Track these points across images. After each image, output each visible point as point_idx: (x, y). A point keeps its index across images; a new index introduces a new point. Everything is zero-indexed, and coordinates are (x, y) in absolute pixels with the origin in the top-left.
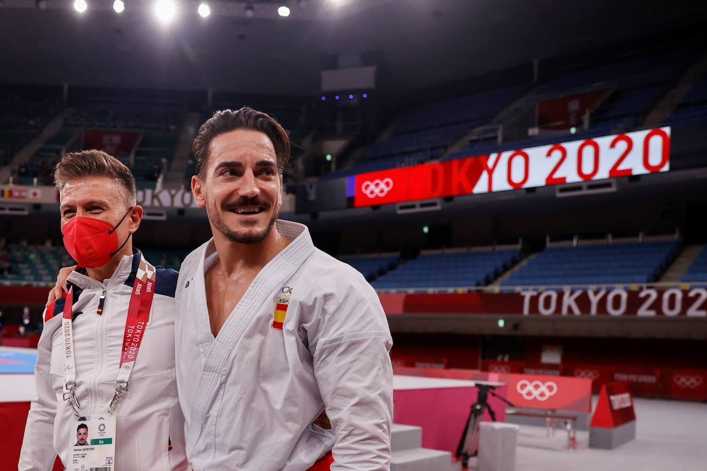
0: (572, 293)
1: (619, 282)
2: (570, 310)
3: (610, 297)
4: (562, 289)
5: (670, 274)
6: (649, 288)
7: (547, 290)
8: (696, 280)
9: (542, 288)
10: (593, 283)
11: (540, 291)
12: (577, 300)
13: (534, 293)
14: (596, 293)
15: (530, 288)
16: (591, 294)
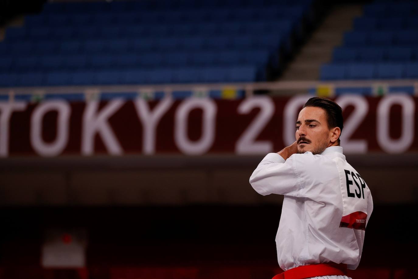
0: (102, 104)
1: (200, 81)
2: (98, 140)
3: (182, 113)
4: (82, 95)
5: (299, 65)
6: (259, 93)
7: (49, 97)
8: (346, 77)
9: (38, 93)
10: (147, 82)
11: (33, 100)
12: (113, 121)
13: (21, 106)
14: (152, 105)
15: (12, 93)
16: (142, 107)
